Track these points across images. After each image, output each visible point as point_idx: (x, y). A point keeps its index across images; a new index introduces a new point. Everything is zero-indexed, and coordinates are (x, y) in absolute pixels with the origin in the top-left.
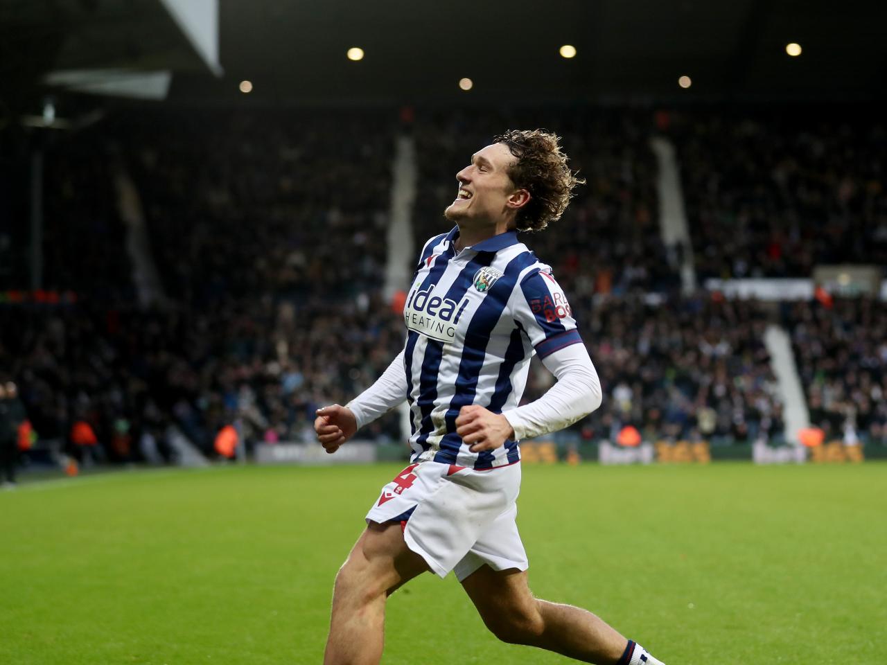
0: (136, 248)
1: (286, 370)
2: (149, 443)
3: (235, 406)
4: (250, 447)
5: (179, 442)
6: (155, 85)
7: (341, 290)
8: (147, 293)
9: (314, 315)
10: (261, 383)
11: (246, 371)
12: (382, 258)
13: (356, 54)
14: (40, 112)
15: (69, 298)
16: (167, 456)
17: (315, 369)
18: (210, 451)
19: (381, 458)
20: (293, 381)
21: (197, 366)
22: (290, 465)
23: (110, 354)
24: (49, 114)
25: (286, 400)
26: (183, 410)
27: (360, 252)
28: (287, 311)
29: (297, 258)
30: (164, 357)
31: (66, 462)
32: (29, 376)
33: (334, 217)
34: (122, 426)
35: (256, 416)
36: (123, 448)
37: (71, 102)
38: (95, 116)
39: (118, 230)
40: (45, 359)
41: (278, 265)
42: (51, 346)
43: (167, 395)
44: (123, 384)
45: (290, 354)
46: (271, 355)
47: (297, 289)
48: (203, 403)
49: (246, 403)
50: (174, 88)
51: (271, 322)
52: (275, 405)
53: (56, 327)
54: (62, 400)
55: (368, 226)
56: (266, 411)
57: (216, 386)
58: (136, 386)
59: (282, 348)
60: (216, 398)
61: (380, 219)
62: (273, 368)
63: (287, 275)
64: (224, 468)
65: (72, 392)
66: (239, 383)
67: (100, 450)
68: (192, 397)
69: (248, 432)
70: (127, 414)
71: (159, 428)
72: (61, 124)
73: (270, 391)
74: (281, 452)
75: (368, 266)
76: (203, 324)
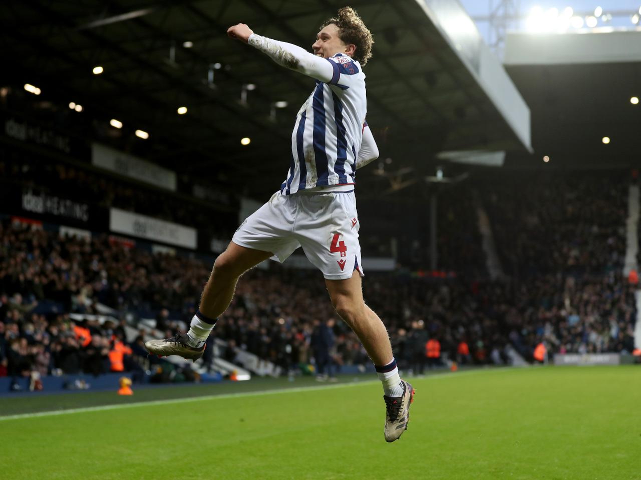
0: (487, 246)
1: (571, 314)
2: (496, 354)
3: (543, 334)
4: (550, 356)
5: (512, 353)
6: (496, 159)
7: (599, 269)
8: (494, 272)
9: (586, 284)
10: (558, 322)
11: (549, 315)
12: (623, 253)
13: (606, 140)
14: (435, 175)
15: (451, 274)
16: (505, 361)
17: (586, 314)
18: (530, 358)
19: (623, 362)
20: (574, 319)
21: (522, 311)
22: (573, 366)
23: (474, 305)
24: (440, 175)
25: (569, 330)
26: (514, 335)
27: (611, 249)
28: (571, 282)
29: (574, 253)
30: (503, 307)
31: (450, 364)
32: (430, 317)
33: (595, 229)
34: (480, 344)
35: (553, 339)
36: (482, 358)
37: (452, 169)
38: (465, 176)
39: (478, 238)
40: (437, 308)
41: (566, 257)
42: (441, 301)
43: (504, 328)
44: (481, 321)
45: (572, 304)
46: (561, 306)
47: (577, 269)
48: (525, 332)
49: (548, 332)
50: (507, 159)
51: (561, 289)
52: (565, 333)
53: (445, 290)
54: (448, 330)
55: (615, 234)
56: (559, 336)
57: (531, 322)
58: (487, 323)
59: (567, 302)
60: (530, 328)
61: (621, 231)
62: (563, 313)
63: (571, 262)
64: (536, 366)
65: (454, 327)
66: (545, 320)
67: (469, 357)
68: (519, 329)
69: (549, 347)
70: (483, 338)
71: (501, 345)
72: (446, 180)
73: (562, 325)
74: (568, 359)
75: (615, 256)
76: (524, 289)
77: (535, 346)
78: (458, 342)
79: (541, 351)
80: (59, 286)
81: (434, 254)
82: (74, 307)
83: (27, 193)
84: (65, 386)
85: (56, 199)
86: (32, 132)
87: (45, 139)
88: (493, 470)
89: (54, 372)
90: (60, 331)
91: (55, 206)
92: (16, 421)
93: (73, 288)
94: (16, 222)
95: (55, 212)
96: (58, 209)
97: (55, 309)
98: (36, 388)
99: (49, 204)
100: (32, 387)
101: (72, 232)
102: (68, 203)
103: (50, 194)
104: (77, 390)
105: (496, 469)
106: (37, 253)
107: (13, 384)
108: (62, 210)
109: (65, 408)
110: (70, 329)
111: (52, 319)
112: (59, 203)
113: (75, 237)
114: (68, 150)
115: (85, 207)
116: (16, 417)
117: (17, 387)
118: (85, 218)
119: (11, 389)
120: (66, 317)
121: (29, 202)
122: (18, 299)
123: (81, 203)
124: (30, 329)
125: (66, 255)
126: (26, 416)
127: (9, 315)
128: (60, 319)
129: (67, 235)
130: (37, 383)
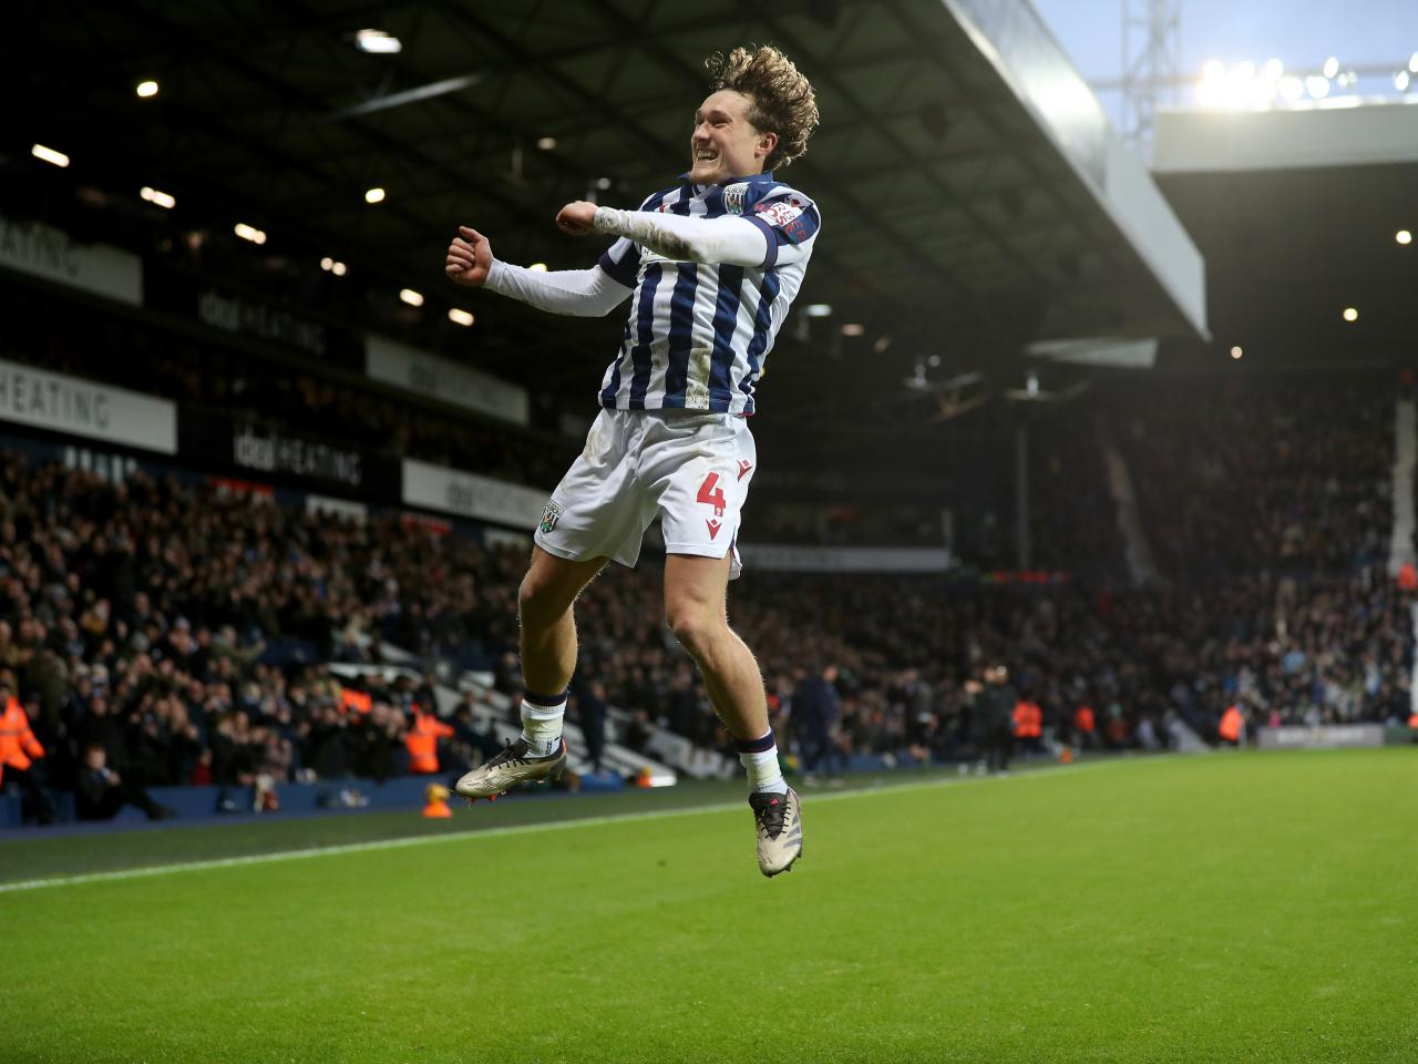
0: (1126, 521)
1: (1288, 650)
2: (1146, 729)
3: (1235, 688)
4: (1251, 731)
5: (1177, 728)
6: (1140, 353)
7: (1342, 564)
8: (1140, 569)
9: (1315, 591)
10: (1264, 666)
11: (1247, 652)
12: (1386, 530)
13: (1351, 315)
14: (1024, 386)
15: (1058, 577)
16: (1165, 742)
17: (1318, 650)
18: (1212, 737)
19: (1390, 741)
20: (1295, 660)
21: (1195, 646)
22: (1293, 749)
23: (1103, 636)
24: (1033, 386)
25: (1287, 680)
26: (1180, 693)
27: (1363, 525)
28: (1288, 587)
29: (1293, 532)
30: (1158, 639)
31: (1058, 749)
32: (1019, 661)
33: (1333, 486)
34: (1115, 710)
35: (1256, 697)
36: (1119, 736)
37: (1056, 374)
38: (1081, 387)
39: (1109, 507)
40: (1033, 642)
41: (1278, 542)
42: (1040, 628)
43: (1162, 680)
44: (1116, 666)
45: (1289, 630)
46: (1270, 634)
47: (1299, 564)
48: (1201, 686)
49: (1246, 684)
50: (1162, 354)
51: (1270, 602)
52: (1279, 687)
53: (1046, 607)
54: (1054, 684)
55: (1371, 494)
56: (1268, 693)
57: (1214, 665)
58: (1129, 669)
59: (1281, 627)
60: (1212, 678)
61: (1382, 489)
62: (1274, 648)
63: (1287, 550)
64: (1224, 752)
65: (1066, 678)
66: (1239, 663)
67: (1095, 737)
68: (1189, 680)
69: (1248, 714)
70: (1122, 698)
71: (1156, 712)
72: (1044, 396)
73: (1271, 671)
74: (1285, 736)
75: (1372, 537)
76: (1198, 604)
77: (1220, 713)
78: (1075, 707)
79: (1233, 723)
80: (308, 609)
81: (1024, 541)
82: (337, 650)
83: (243, 433)
84: (322, 802)
85: (298, 444)
86: (250, 316)
87: (276, 330)
88: (1147, 952)
89: (299, 776)
90: (310, 697)
91: (298, 457)
92: (229, 870)
93: (335, 614)
94: (223, 490)
95: (298, 469)
96: (303, 462)
97: (300, 655)
98: (266, 807)
99: (285, 453)
100: (258, 805)
101: (330, 506)
102: (322, 451)
103: (286, 435)
104: (345, 809)
105: (1151, 950)
106: (264, 547)
107: (221, 798)
108: (311, 465)
109: (322, 844)
110: (329, 692)
111: (294, 674)
112: (303, 451)
113: (335, 515)
114: (320, 349)
115: (354, 459)
116: (229, 862)
117: (229, 805)
118: (355, 479)
119: (219, 809)
120: (322, 670)
121: (247, 450)
122: (228, 636)
123: (347, 451)
124: (253, 692)
125: (318, 551)
126: (248, 860)
127: (212, 666)
128: (309, 674)
129: (320, 512)
130: (267, 796)
